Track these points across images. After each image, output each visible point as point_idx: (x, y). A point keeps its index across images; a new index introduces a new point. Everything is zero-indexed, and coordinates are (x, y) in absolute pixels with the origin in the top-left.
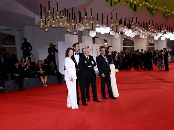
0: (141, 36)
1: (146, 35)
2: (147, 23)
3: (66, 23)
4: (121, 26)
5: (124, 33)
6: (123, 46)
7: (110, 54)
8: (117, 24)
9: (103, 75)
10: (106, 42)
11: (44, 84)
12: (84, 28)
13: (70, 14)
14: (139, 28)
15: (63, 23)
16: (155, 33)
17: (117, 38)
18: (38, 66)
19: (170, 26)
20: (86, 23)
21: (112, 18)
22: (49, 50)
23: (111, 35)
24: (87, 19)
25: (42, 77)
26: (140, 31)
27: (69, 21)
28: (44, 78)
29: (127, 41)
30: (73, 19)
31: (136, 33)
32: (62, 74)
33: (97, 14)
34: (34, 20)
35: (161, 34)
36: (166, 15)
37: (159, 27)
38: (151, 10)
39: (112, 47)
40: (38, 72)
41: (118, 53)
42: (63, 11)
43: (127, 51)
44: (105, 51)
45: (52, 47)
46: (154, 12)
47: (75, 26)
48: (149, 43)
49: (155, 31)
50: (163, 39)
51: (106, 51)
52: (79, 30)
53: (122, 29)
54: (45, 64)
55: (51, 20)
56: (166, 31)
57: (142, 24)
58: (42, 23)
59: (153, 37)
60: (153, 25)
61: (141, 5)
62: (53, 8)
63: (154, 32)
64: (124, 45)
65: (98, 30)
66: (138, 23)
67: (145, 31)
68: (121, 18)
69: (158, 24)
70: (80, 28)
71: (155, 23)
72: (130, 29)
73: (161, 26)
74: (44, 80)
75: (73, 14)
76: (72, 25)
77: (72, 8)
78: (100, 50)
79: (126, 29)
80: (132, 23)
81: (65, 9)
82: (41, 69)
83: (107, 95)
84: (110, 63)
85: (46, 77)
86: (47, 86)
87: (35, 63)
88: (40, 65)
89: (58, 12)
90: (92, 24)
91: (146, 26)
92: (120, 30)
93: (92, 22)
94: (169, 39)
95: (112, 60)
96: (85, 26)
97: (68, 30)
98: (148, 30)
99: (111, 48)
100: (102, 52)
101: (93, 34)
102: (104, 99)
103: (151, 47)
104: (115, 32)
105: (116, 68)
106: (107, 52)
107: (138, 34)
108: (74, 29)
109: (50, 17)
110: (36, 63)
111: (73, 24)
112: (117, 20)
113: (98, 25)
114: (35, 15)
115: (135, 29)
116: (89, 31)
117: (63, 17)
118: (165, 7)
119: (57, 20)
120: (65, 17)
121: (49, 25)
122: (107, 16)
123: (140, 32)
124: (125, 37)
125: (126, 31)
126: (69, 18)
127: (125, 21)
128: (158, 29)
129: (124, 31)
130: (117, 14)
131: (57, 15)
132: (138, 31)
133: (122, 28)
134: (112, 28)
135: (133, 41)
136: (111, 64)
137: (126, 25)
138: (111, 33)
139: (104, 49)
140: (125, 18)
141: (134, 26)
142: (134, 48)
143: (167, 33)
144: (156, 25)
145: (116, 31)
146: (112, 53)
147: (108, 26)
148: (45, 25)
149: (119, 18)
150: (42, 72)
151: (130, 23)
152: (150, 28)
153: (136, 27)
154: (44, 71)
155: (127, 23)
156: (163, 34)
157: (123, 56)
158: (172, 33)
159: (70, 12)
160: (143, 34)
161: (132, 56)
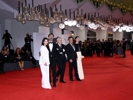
0: (102, 28)
1: (106, 28)
2: (107, 17)
3: (40, 17)
4: (86, 20)
5: (88, 25)
6: (87, 36)
7: (77, 43)
8: (82, 18)
9: (71, 61)
10: (72, 33)
11: (21, 68)
12: (54, 21)
13: (43, 9)
14: (100, 22)
15: (38, 17)
16: (114, 26)
17: (83, 30)
18: (16, 53)
19: (126, 20)
20: (56, 17)
21: (78, 13)
23: (77, 27)
24: (57, 14)
25: (19, 62)
26: (101, 24)
27: (42, 15)
28: (21, 63)
29: (91, 33)
30: (45, 14)
31: (98, 26)
33: (66, 9)
34: (13, 14)
35: (119, 27)
36: (123, 11)
37: (117, 21)
38: (110, 6)
39: (79, 37)
40: (17, 58)
41: (83, 42)
42: (37, 7)
44: (72, 41)
46: (113, 8)
47: (47, 19)
48: (109, 34)
49: (114, 24)
50: (120, 31)
53: (86, 22)
54: (22, 51)
55: (28, 15)
56: (122, 24)
57: (103, 18)
58: (19, 17)
59: (112, 29)
60: (112, 19)
61: (102, 3)
62: (29, 5)
63: (112, 25)
64: (88, 35)
65: (66, 23)
66: (99, 17)
67: (105, 24)
68: (86, 13)
69: (116, 18)
70: (51, 21)
71: (114, 18)
72: (93, 22)
73: (118, 20)
74: (21, 65)
75: (46, 9)
76: (45, 19)
77: (45, 4)
79: (89, 23)
80: (94, 17)
81: (39, 5)
82: (19, 56)
83: (74, 78)
85: (23, 62)
86: (24, 70)
87: (14, 50)
88: (18, 52)
89: (33, 8)
90: (62, 18)
91: (106, 20)
93: (61, 16)
94: (125, 30)
95: (79, 48)
96: (56, 20)
97: (42, 22)
98: (108, 23)
100: (70, 41)
101: (62, 26)
102: (71, 80)
104: (81, 25)
107: (99, 26)
108: (47, 22)
109: (26, 12)
111: (45, 18)
112: (82, 15)
113: (66, 19)
114: (14, 10)
115: (97, 22)
116: (59, 24)
117: (38, 12)
118: (122, 4)
119: (32, 14)
120: (39, 12)
121: (25, 19)
122: (74, 11)
124: (89, 29)
126: (42, 13)
127: (89, 16)
128: (116, 23)
129: (88, 24)
130: (82, 10)
131: (33, 11)
132: (100, 24)
133: (87, 21)
134: (78, 22)
135: (95, 33)
137: (90, 19)
138: (77, 26)
139: (71, 39)
140: (89, 13)
141: (96, 20)
142: (96, 38)
143: (123, 26)
144: (115, 19)
145: (81, 24)
146: (79, 42)
147: (75, 20)
148: (22, 18)
149: (84, 13)
150: (20, 58)
151: (93, 18)
152: (109, 22)
154: (22, 57)
155: (91, 17)
156: (120, 27)
158: (128, 26)
159: (43, 8)
160: (104, 26)
161: (95, 45)
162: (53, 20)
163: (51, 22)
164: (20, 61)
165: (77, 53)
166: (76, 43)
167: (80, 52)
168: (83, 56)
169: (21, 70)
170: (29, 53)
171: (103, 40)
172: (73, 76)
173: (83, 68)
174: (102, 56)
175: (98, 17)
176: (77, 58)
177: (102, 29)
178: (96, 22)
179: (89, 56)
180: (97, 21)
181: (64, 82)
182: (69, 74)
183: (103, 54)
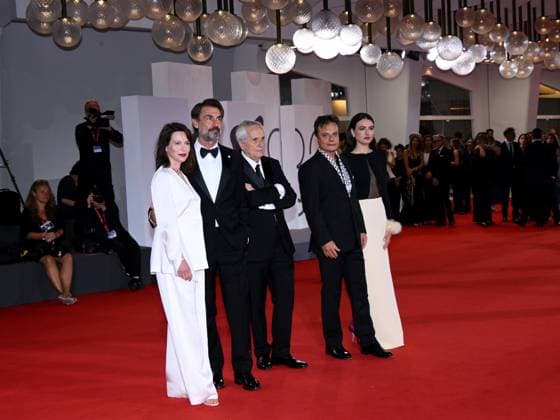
0: (501, 68)
1: (527, 63)
2: (532, 6)
3: (156, 10)
4: (411, 21)
5: (425, 53)
6: (423, 113)
7: (362, 149)
9: (331, 248)
10: (339, 98)
11: (60, 294)
12: (239, 32)
14: (493, 31)
15: (145, 12)
17: (392, 79)
18: (31, 210)
20: (247, 7)
22: (83, 136)
23: (365, 64)
25: (49, 261)
26: (497, 45)
28: (60, 266)
29: (439, 92)
31: (480, 55)
32: (140, 244)
39: (370, 118)
40: (33, 235)
41: (396, 148)
43: (436, 136)
44: (336, 139)
45: (93, 121)
47: (198, 22)
48: (540, 99)
51: (342, 136)
52: (216, 41)
53: (413, 35)
54: (64, 200)
57: (506, 10)
58: (45, 10)
60: (558, 16)
64: (426, 108)
65: (304, 41)
66: (487, 6)
67: (520, 44)
70: (221, 31)
72: (450, 34)
74: (60, 274)
76: (185, 19)
78: (316, 132)
79: (432, 37)
80: (460, 7)
82: (47, 225)
83: (349, 340)
84: (362, 192)
85: (68, 260)
86: (73, 300)
87: (16, 196)
88: (41, 207)
90: (278, 11)
91: (525, 19)
92: (408, 42)
93: (275, 4)
95: (373, 180)
96: (247, 24)
97: (169, 40)
98: (536, 38)
99: (366, 123)
100: (326, 140)
101: (282, 61)
102: (334, 355)
103: (548, 117)
104: (383, 51)
105: (391, 214)
106: (347, 141)
107: (488, 56)
108: (196, 36)
110: (24, 196)
111: (189, 15)
113: (303, 19)
115: (476, 35)
116: (263, 45)
121: (77, 19)
123: (500, 49)
124: (429, 73)
125: (434, 43)
127: (428, 1)
129: (424, 45)
132: (489, 44)
133: (417, 29)
134: (369, 33)
135: (466, 93)
136: (366, 197)
137: (436, 18)
138: (365, 56)
139: (331, 129)
141: (469, 20)
142: (469, 121)
145: (385, 46)
147: (350, 22)
148: (60, 19)
150: (50, 237)
151: (453, 9)
152: (544, 30)
153: (481, 28)
154: (61, 232)
155: (440, 7)
157: (419, 160)
160: (514, 57)
161: (457, 159)
162: (229, 28)
163: (222, 38)
164: (55, 255)
165: (364, 204)
166: (356, 152)
167: (380, 199)
168: (396, 220)
169: (61, 303)
170: (104, 209)
171: (510, 133)
172: (345, 331)
173: (397, 287)
174: (506, 220)
175: (483, 8)
176: (362, 235)
177: (505, 72)
178: (472, 30)
179: (433, 222)
180: (477, 28)
181: (294, 365)
182: (320, 319)
183: (510, 209)
